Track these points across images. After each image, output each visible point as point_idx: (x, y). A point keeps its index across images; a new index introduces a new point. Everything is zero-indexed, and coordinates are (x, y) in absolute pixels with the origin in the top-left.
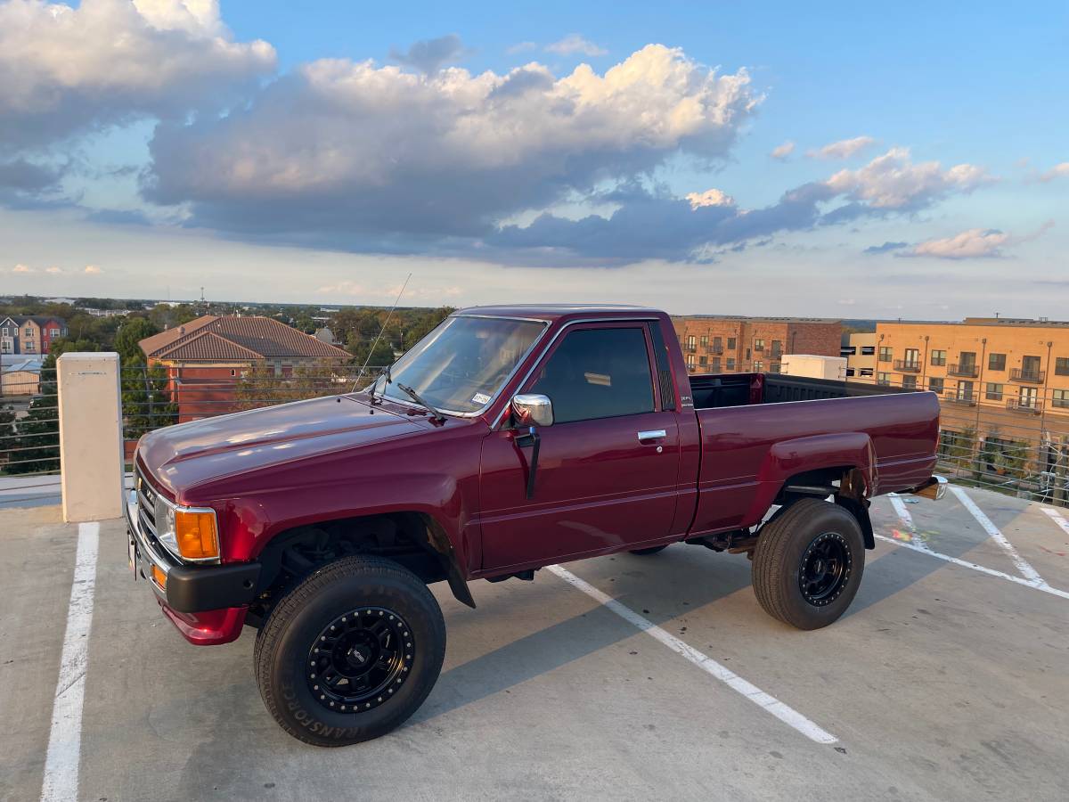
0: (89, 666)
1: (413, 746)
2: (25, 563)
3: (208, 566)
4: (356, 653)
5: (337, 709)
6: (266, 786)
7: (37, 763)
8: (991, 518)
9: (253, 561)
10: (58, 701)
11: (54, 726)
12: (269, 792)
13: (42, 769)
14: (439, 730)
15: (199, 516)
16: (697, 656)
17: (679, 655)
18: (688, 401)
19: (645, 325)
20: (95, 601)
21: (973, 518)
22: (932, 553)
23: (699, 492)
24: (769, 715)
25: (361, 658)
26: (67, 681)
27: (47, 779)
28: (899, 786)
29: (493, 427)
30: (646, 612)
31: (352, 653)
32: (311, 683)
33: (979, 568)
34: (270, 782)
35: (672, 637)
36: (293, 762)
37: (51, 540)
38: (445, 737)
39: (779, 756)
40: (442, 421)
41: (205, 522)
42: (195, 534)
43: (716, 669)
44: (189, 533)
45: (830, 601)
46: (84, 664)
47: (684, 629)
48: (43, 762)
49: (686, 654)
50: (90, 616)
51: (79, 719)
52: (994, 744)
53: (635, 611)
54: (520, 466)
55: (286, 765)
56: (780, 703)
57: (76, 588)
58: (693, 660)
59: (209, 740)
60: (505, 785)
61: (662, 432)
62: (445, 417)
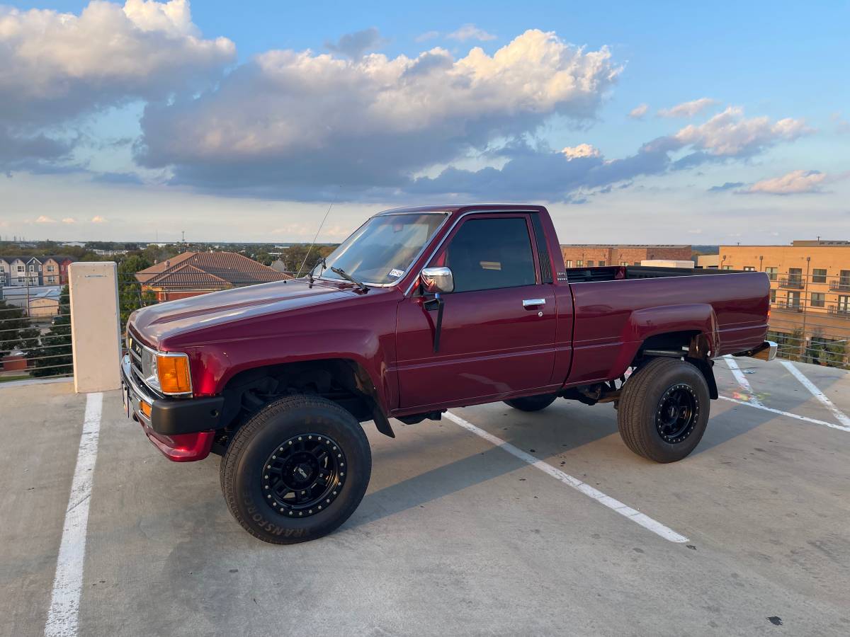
0: (94, 490)
1: (347, 544)
2: (45, 421)
3: (183, 398)
4: (300, 470)
5: (285, 514)
6: (231, 571)
7: (52, 557)
8: (815, 383)
9: (218, 395)
10: (69, 515)
11: (65, 532)
12: (233, 575)
13: (56, 561)
14: (367, 533)
15: (176, 359)
16: (574, 482)
17: (560, 481)
18: (563, 276)
19: (527, 216)
20: (99, 446)
21: (800, 384)
22: (767, 409)
23: (573, 349)
24: (633, 523)
25: (304, 475)
26: (76, 501)
27: (59, 568)
28: (739, 572)
29: (406, 294)
30: (532, 451)
31: (297, 471)
32: (265, 493)
33: (805, 419)
34: (235, 569)
35: (553, 468)
36: (252, 555)
37: (66, 405)
38: (372, 538)
39: (641, 551)
40: (366, 290)
41: (180, 363)
42: (172, 373)
43: (588, 490)
44: (168, 373)
45: (682, 440)
46: (90, 489)
47: (564, 463)
48: (56, 556)
49: (565, 480)
50: (95, 456)
51: (85, 526)
52: (818, 543)
53: (523, 450)
54: (429, 328)
55: (247, 557)
56: (642, 515)
57: (84, 437)
58: (571, 484)
59: (187, 540)
60: (420, 571)
61: (543, 301)
62: (368, 288)
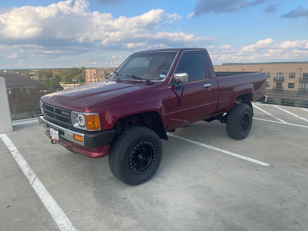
0: (36, 174)
1: (159, 182)
3: (97, 132)
4: (140, 156)
5: (137, 174)
6: (124, 198)
8: (263, 109)
10: (34, 186)
11: (38, 194)
12: (126, 200)
14: (163, 177)
15: (93, 115)
16: (219, 150)
17: (213, 149)
18: (214, 75)
19: (202, 52)
20: (23, 156)
21: (259, 110)
22: (255, 118)
23: (218, 102)
25: (141, 158)
26: (32, 180)
29: (169, 84)
30: (195, 140)
31: (139, 156)
32: (130, 167)
33: (269, 121)
35: (208, 146)
39: (258, 170)
40: (153, 84)
41: (96, 118)
42: (92, 122)
43: (225, 152)
44: (90, 122)
45: (246, 131)
46: (34, 174)
49: (214, 149)
50: (25, 160)
53: (192, 140)
54: (177, 97)
56: (248, 158)
57: (13, 153)
59: (95, 189)
61: (210, 85)
62: (153, 82)
